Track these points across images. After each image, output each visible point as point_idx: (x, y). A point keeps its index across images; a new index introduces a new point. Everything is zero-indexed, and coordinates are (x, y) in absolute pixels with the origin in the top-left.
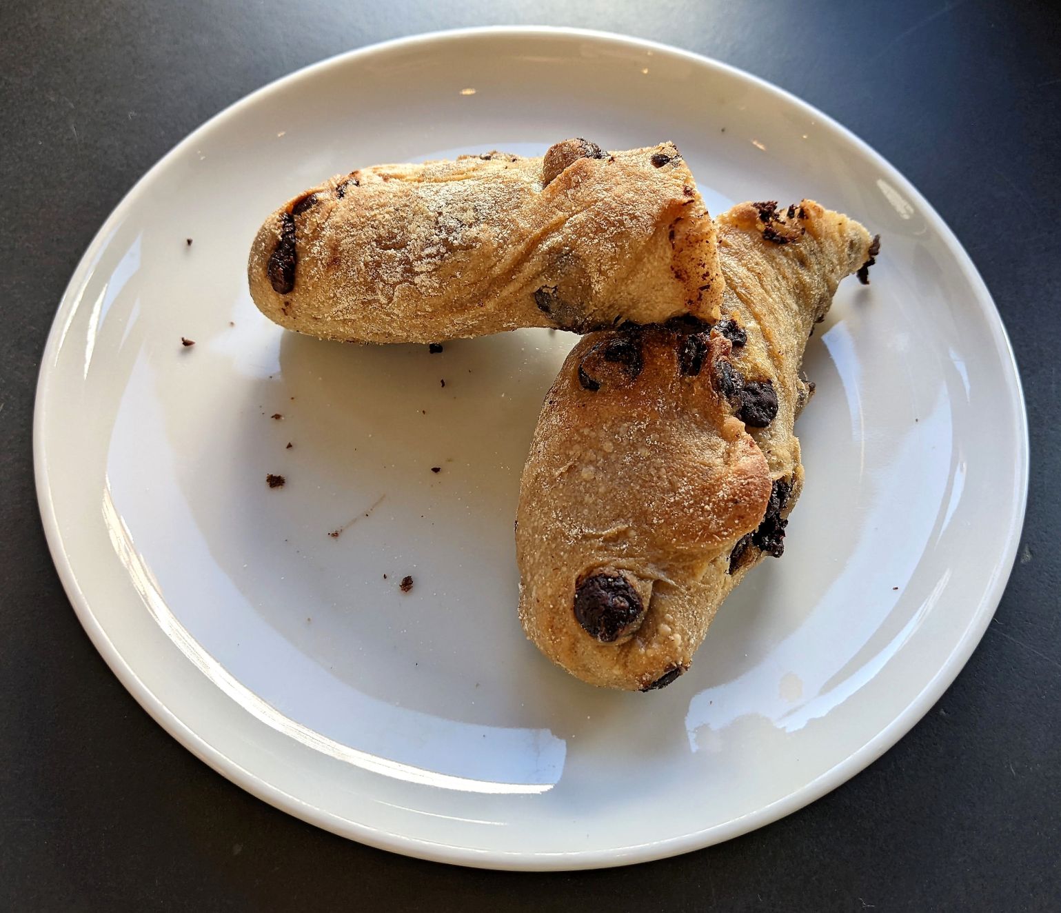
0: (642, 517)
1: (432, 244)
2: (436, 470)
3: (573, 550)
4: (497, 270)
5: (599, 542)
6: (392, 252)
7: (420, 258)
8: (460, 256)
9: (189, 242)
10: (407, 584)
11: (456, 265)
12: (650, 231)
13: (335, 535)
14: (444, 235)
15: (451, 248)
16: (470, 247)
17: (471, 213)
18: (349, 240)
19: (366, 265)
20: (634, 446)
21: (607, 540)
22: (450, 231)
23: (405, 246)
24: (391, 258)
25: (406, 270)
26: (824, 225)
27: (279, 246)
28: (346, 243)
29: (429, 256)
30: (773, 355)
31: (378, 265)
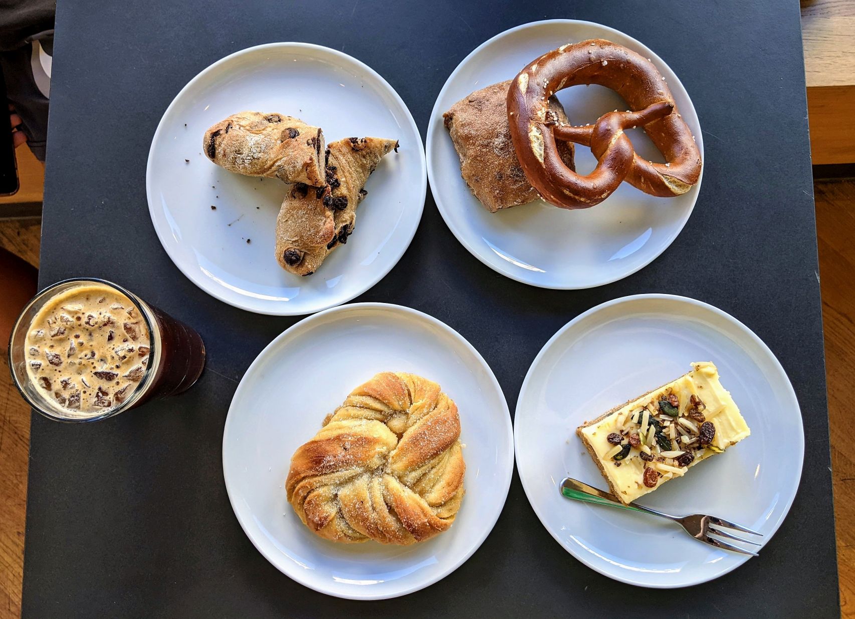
0: (302, 237)
1: (249, 156)
2: (258, 208)
3: (285, 243)
4: (265, 167)
5: (291, 242)
6: (239, 155)
7: (246, 159)
8: (256, 161)
9: (186, 125)
10: (249, 241)
11: (255, 163)
12: (301, 168)
13: (230, 225)
14: (252, 154)
15: (254, 158)
16: (259, 159)
17: (259, 149)
18: (229, 150)
19: (233, 158)
20: (302, 218)
21: (293, 242)
22: (254, 153)
23: (242, 154)
24: (239, 157)
25: (243, 161)
26: (373, 144)
27: (210, 146)
28: (228, 151)
29: (249, 159)
30: (348, 189)
31: (236, 158)
